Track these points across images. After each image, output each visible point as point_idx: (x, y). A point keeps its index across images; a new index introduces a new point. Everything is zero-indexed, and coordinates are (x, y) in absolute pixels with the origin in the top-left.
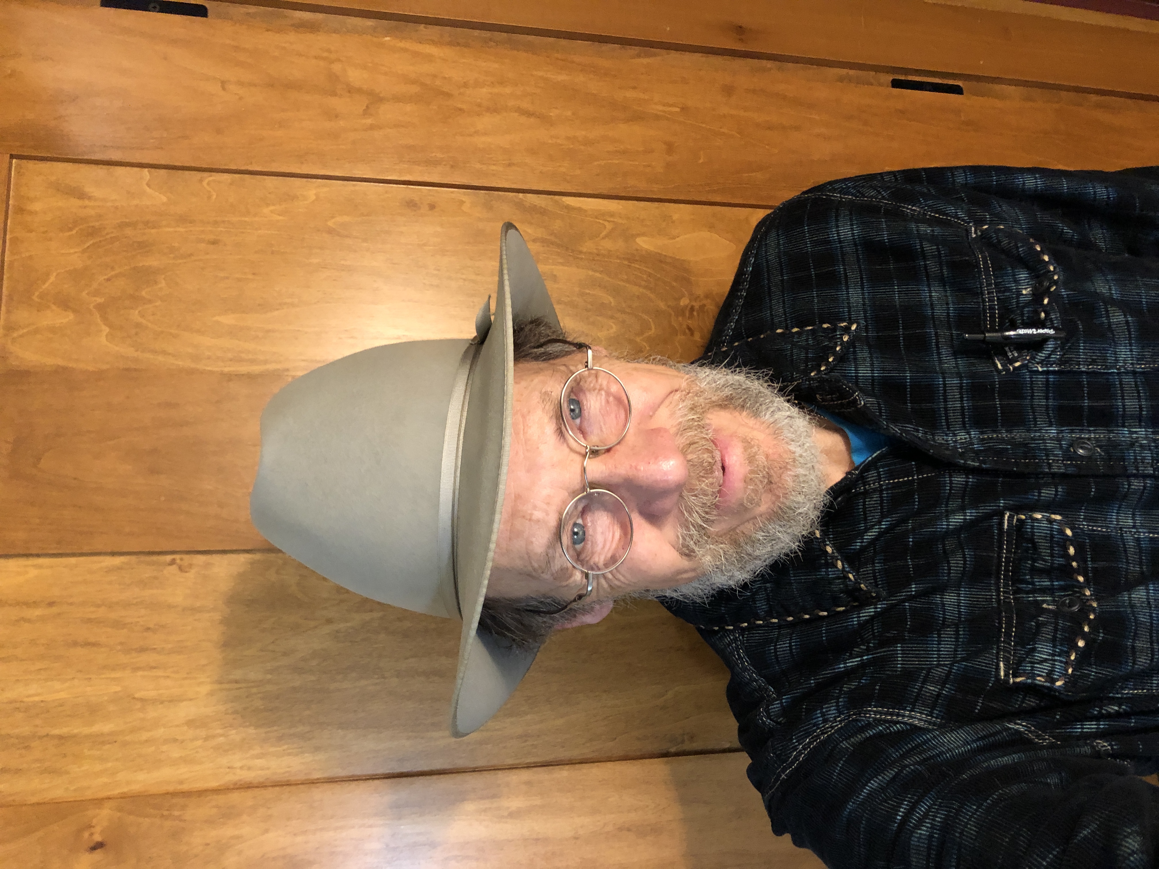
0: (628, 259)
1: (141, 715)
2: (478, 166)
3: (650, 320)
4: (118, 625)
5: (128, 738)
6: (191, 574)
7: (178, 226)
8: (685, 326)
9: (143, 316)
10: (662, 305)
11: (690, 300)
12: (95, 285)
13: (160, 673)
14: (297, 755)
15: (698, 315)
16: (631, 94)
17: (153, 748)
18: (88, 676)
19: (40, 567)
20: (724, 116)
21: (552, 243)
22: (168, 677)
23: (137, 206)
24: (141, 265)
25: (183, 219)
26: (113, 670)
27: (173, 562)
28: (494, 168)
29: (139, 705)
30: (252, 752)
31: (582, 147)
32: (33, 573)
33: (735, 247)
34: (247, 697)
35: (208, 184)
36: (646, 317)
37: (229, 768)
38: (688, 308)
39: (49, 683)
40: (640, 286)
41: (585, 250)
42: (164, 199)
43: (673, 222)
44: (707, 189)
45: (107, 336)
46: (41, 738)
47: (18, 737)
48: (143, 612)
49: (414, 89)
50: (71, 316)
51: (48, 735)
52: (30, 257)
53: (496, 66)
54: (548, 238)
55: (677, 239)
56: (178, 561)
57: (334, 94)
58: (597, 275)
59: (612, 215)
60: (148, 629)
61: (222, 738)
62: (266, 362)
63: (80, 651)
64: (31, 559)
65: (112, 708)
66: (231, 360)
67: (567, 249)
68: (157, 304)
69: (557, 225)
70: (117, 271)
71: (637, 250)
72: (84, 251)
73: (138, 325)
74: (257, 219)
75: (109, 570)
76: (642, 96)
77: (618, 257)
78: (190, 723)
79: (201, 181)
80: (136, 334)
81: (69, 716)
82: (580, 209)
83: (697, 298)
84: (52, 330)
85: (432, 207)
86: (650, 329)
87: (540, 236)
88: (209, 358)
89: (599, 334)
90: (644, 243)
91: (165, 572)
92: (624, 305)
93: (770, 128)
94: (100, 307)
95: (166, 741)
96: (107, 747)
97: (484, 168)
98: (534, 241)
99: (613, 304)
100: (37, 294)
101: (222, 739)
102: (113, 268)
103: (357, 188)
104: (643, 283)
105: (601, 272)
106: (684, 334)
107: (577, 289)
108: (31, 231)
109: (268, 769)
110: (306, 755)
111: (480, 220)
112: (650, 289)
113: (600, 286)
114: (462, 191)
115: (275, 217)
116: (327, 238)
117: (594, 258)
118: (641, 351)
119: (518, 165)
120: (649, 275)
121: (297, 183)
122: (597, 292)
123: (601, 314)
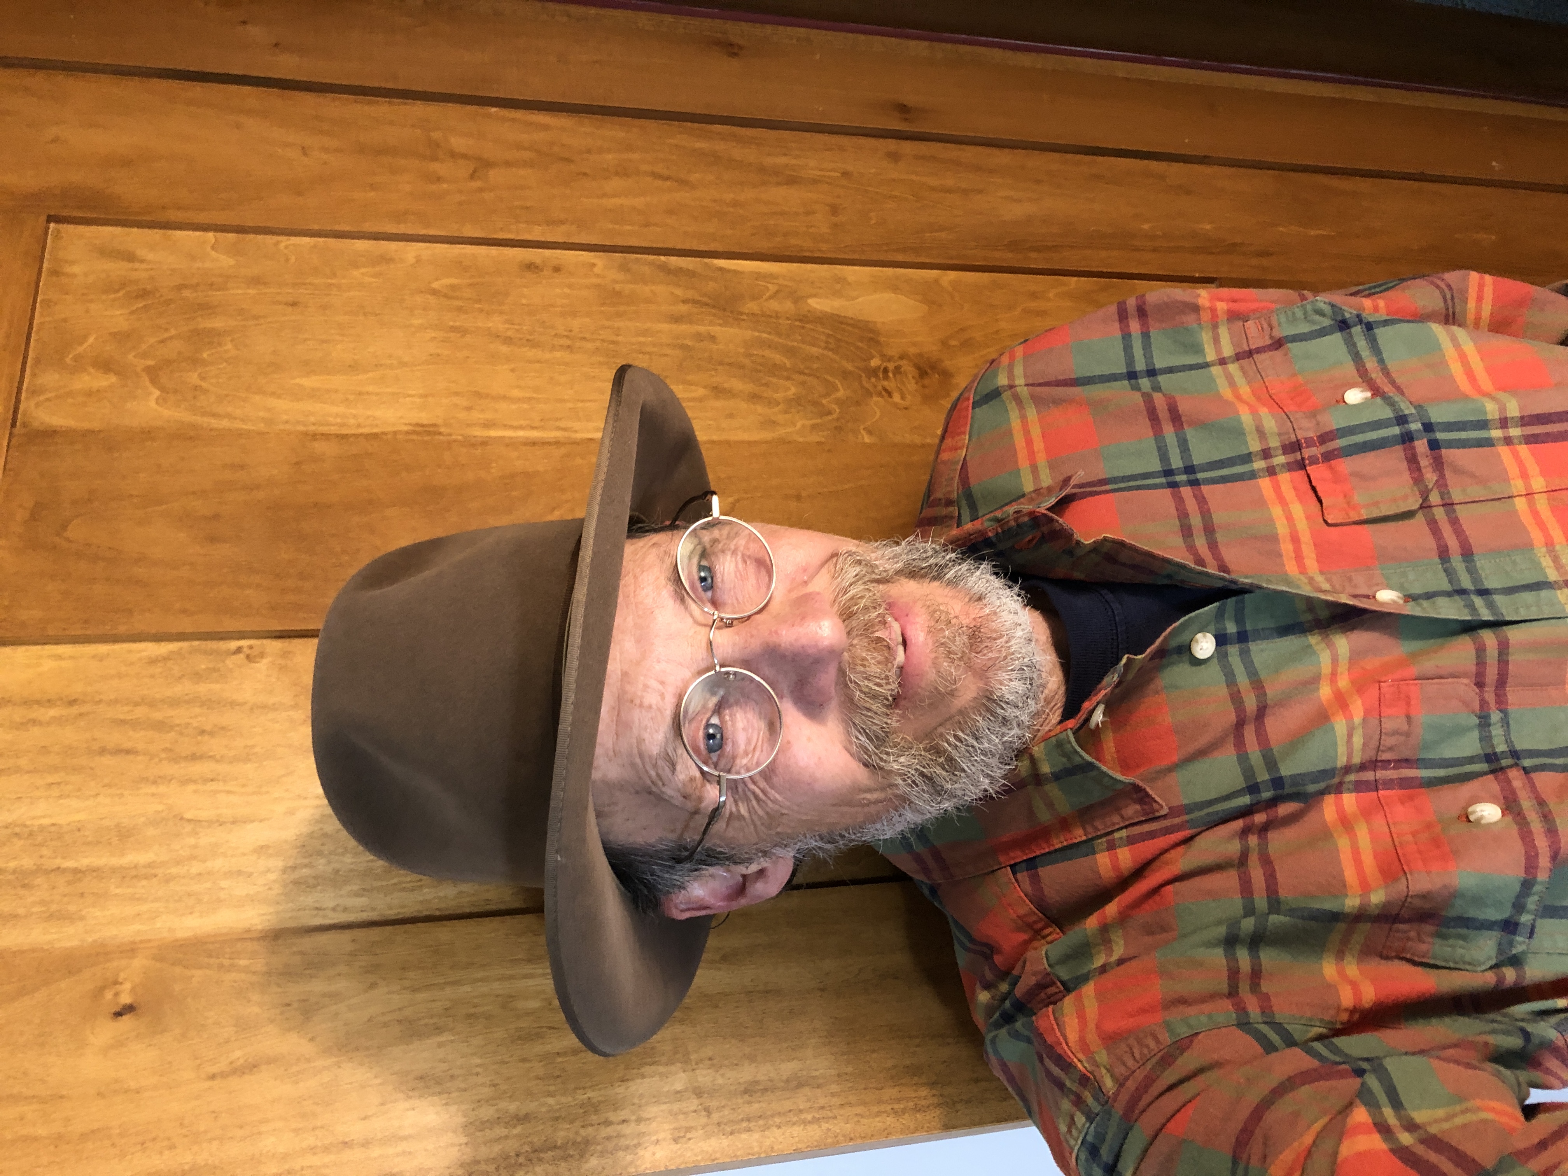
0: (800, 321)
1: (192, 841)
2: (610, 226)
3: (837, 381)
4: (161, 726)
5: (174, 870)
6: (263, 665)
7: (248, 288)
8: (880, 388)
9: (203, 379)
10: (849, 367)
11: (883, 361)
12: (144, 347)
13: (219, 786)
14: (413, 890)
15: (894, 375)
16: (781, 160)
17: (208, 885)
18: (119, 792)
19: (60, 657)
20: (894, 180)
21: (707, 305)
22: (229, 792)
23: (198, 269)
24: (201, 326)
25: (256, 281)
26: (155, 782)
27: (239, 650)
28: (629, 228)
29: (188, 828)
30: (349, 888)
31: (731, 210)
32: (48, 665)
33: (927, 308)
35: (286, 247)
36: (831, 379)
37: (316, 909)
38: (882, 369)
39: (61, 801)
40: (819, 347)
41: (747, 311)
42: (232, 262)
43: (849, 284)
44: (885, 248)
45: (157, 400)
46: (48, 872)
47: (14, 872)
48: (197, 710)
49: (527, 155)
50: (113, 379)
51: (59, 868)
52: (65, 320)
53: (623, 134)
54: (700, 299)
55: (856, 301)
56: (246, 651)
57: (434, 158)
58: (764, 335)
59: (774, 277)
60: (203, 732)
61: (304, 870)
62: (359, 426)
63: (107, 760)
64: (47, 647)
65: (151, 832)
66: (314, 424)
67: (725, 310)
68: (221, 366)
69: (710, 286)
70: (173, 332)
71: (809, 311)
72: (132, 313)
73: (196, 388)
74: (343, 281)
75: (153, 661)
76: (794, 162)
77: (788, 319)
78: (262, 850)
79: (277, 244)
80: (195, 397)
81: (89, 843)
82: (736, 272)
83: (890, 359)
84: (89, 393)
85: (557, 269)
86: (837, 390)
87: (690, 297)
88: (287, 422)
89: (776, 396)
90: (818, 304)
91: (228, 662)
92: (802, 367)
93: (949, 191)
94: (149, 370)
95: (229, 874)
96: (144, 882)
97: (617, 227)
98: (684, 302)
99: (788, 365)
100: (70, 356)
102: (167, 330)
103: (463, 251)
104: (822, 344)
105: (769, 333)
106: (880, 395)
107: (742, 350)
108: (67, 294)
109: (373, 909)
110: (426, 890)
111: (616, 282)
112: (831, 350)
113: (770, 347)
114: (592, 254)
115: (368, 279)
116: (432, 300)
117: (759, 319)
118: (829, 413)
119: (656, 225)
120: (829, 336)
121: (393, 246)
122: (767, 353)
123: (774, 376)
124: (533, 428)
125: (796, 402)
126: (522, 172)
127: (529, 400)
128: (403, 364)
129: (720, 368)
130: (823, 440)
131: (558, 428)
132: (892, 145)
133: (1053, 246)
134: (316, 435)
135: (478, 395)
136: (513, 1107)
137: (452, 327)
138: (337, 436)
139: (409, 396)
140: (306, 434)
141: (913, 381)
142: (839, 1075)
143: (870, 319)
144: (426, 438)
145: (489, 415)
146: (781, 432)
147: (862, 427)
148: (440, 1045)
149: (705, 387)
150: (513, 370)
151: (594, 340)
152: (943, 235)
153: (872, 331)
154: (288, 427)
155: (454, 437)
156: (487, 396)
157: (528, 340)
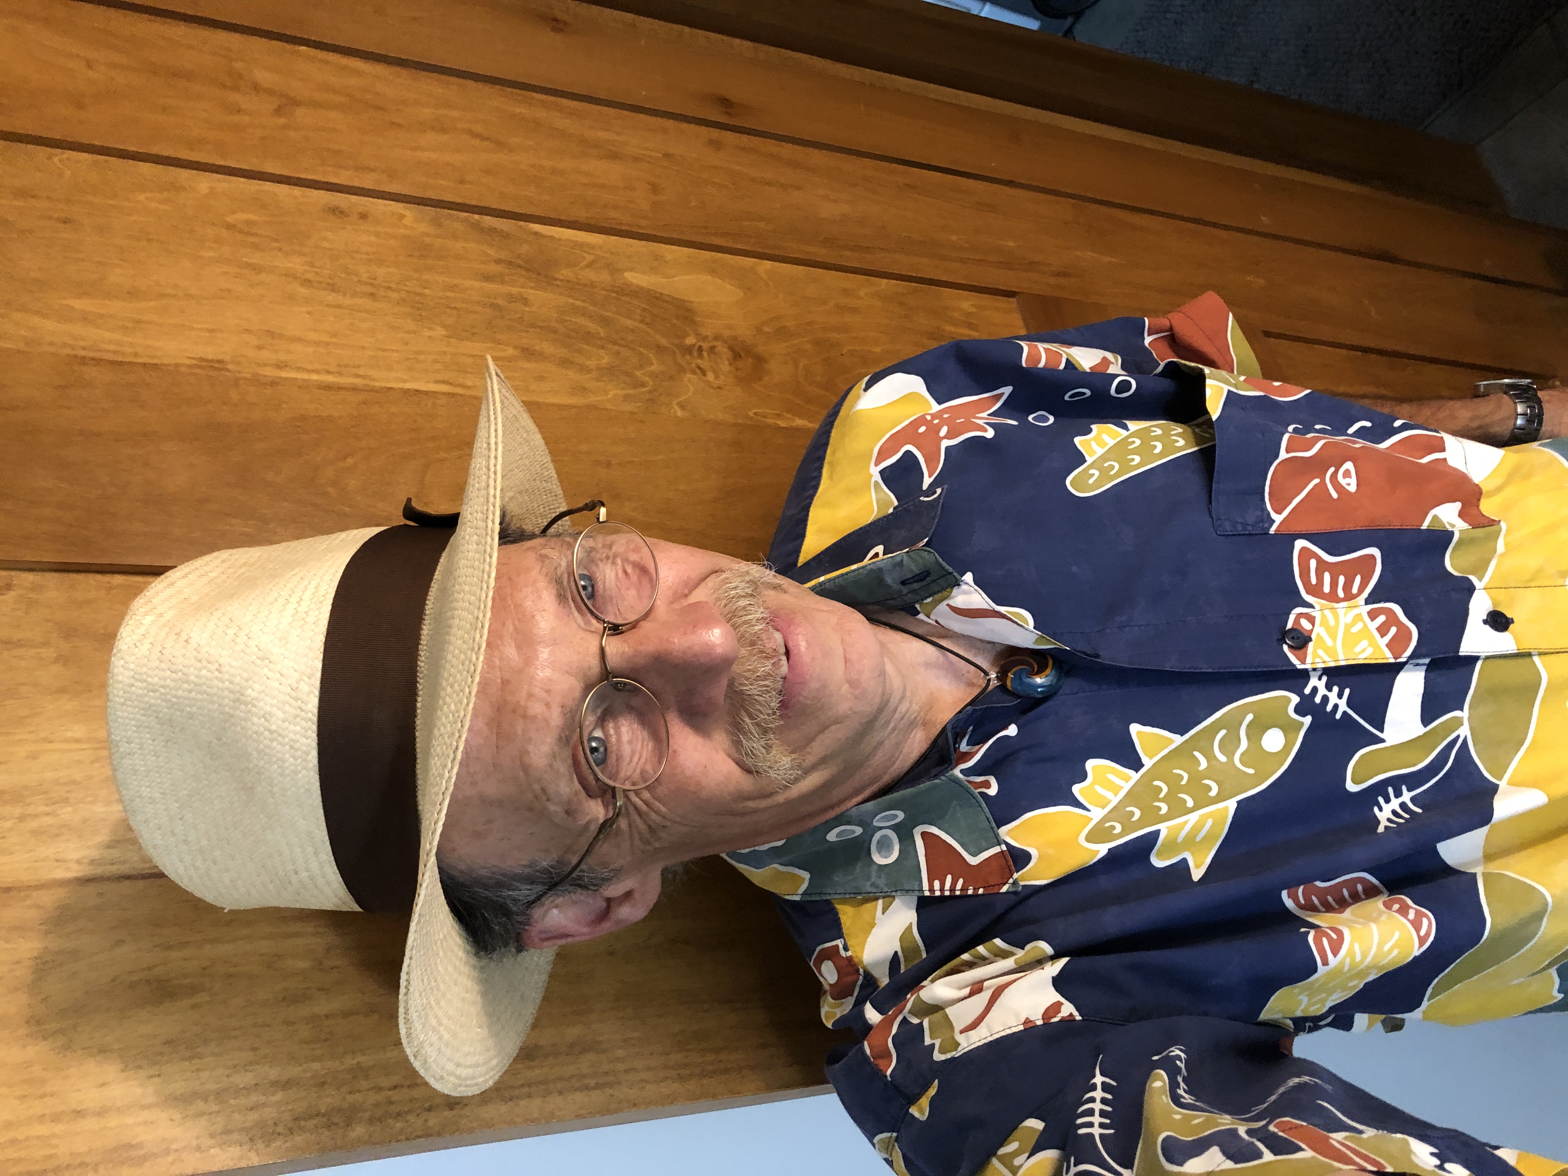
0: (617, 292)
2: (423, 178)
3: (651, 355)
6: (9, 598)
7: (15, 199)
8: (694, 365)
10: (663, 341)
11: (698, 341)
15: (709, 356)
16: (603, 135)
20: (715, 167)
21: (520, 267)
25: (24, 193)
28: (442, 182)
31: (550, 176)
33: (742, 294)
34: (92, 763)
35: (61, 161)
36: (645, 352)
37: (57, 861)
38: (696, 348)
40: (634, 320)
41: (561, 277)
43: (666, 262)
44: (703, 231)
49: (338, 98)
53: (440, 90)
54: (514, 260)
55: (674, 279)
57: (235, 89)
58: (578, 303)
59: (592, 247)
62: (136, 355)
66: (84, 349)
67: (539, 274)
69: (524, 249)
71: (626, 284)
74: (126, 204)
76: (616, 138)
77: (603, 289)
79: (50, 158)
82: (552, 238)
83: (705, 339)
85: (363, 216)
86: (652, 364)
87: (504, 258)
88: (51, 344)
89: (588, 363)
90: (636, 278)
92: (616, 337)
93: (769, 184)
97: (430, 180)
98: (498, 262)
99: (602, 335)
101: (47, 820)
103: (263, 188)
104: (638, 317)
105: (584, 301)
106: (694, 372)
107: (555, 315)
109: (124, 862)
111: (428, 235)
112: (647, 324)
113: (584, 315)
114: (401, 205)
115: (154, 205)
116: (224, 233)
117: (573, 287)
118: (643, 385)
119: (470, 183)
120: (644, 310)
121: (184, 174)
122: (582, 321)
123: (587, 343)
124: (328, 372)
125: (609, 372)
126: (332, 114)
127: (327, 344)
128: (189, 296)
129: (532, 330)
130: (636, 410)
131: (357, 376)
132: (715, 133)
133: (867, 247)
134: (84, 358)
135: (271, 334)
136: (273, 1073)
137: (246, 263)
138: (112, 363)
139: (193, 329)
140: (76, 356)
141: (727, 363)
142: (624, 1041)
143: (686, 299)
144: (211, 373)
145: (282, 356)
146: (593, 399)
147: (675, 402)
148: (194, 1007)
149: (515, 348)
150: (309, 313)
151: (399, 291)
152: (762, 225)
153: (688, 310)
154: (52, 349)
155: (242, 375)
156: (281, 336)
157: (328, 284)
